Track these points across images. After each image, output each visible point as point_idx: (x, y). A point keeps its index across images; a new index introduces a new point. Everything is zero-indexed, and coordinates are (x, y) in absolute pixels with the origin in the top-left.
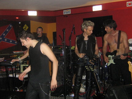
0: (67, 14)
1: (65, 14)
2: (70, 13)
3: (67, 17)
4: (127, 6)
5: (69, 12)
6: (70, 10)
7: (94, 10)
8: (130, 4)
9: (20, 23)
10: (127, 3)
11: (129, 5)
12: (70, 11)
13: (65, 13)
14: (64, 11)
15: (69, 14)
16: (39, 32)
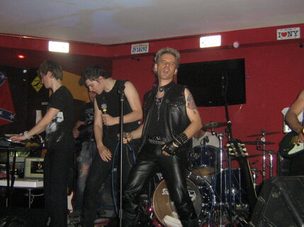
0: (141, 52)
1: (136, 53)
2: (147, 51)
4: (279, 39)
5: (145, 49)
6: (148, 44)
7: (202, 46)
8: (284, 34)
9: (25, 71)
10: (279, 31)
11: (282, 37)
12: (148, 47)
13: (135, 50)
14: (133, 45)
15: (144, 52)
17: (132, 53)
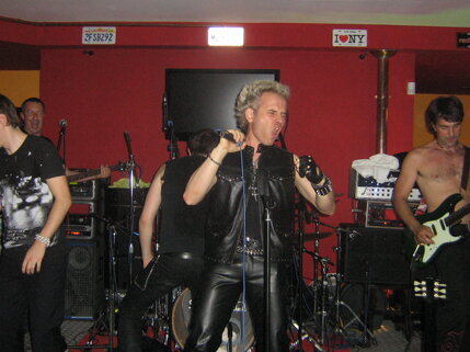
0: (100, 43)
1: (92, 42)
2: (113, 42)
3: (91, 53)
4: (335, 45)
5: (110, 37)
6: (114, 29)
7: (211, 42)
11: (340, 42)
12: (114, 35)
13: (89, 37)
14: (85, 29)
15: (106, 43)
16: (35, 115)
17: (84, 42)
